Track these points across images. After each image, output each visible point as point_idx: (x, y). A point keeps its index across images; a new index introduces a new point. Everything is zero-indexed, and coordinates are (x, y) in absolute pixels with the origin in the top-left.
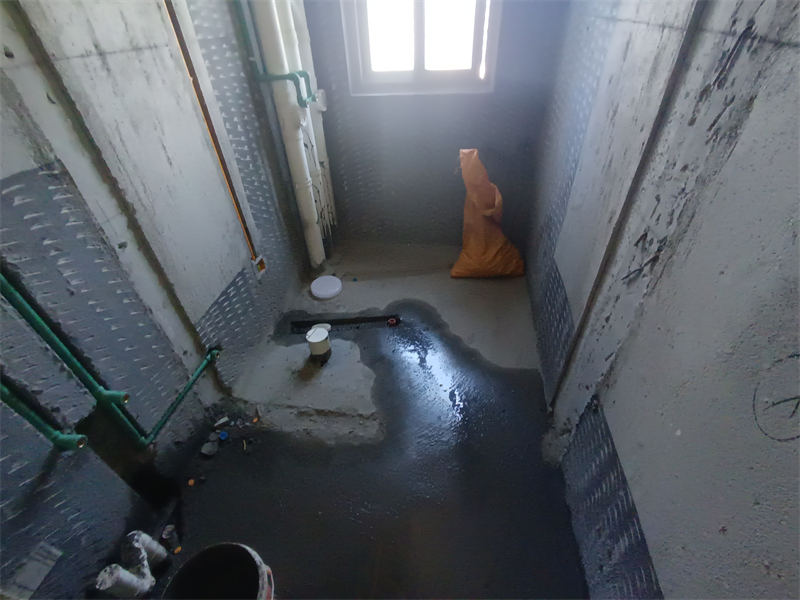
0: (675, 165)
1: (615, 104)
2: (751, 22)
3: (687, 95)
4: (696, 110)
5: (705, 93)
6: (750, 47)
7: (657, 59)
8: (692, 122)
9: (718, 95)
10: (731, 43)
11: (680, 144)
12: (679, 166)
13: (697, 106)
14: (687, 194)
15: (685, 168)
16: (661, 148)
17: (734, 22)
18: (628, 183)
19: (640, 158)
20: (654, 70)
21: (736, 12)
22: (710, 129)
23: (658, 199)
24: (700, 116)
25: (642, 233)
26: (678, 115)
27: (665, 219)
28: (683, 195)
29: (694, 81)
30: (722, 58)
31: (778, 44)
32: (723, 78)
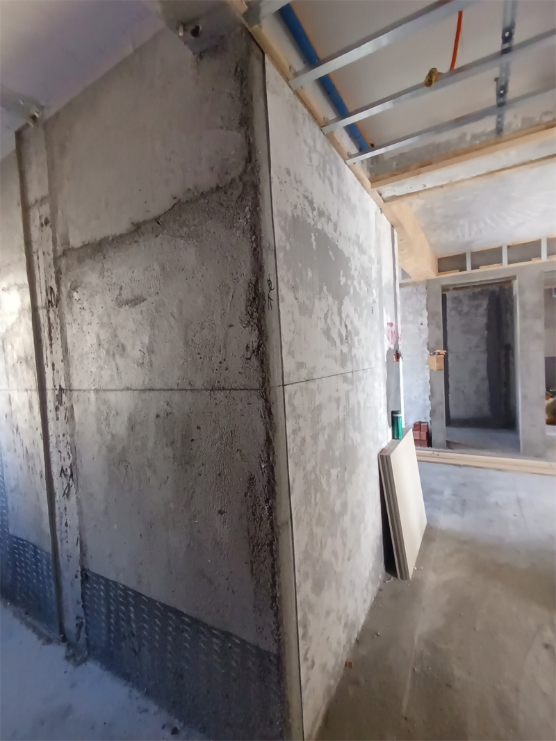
0: (59, 436)
2: (60, 386)
3: (51, 410)
4: (57, 415)
5: (57, 409)
6: (64, 393)
8: (58, 419)
9: (61, 408)
10: (57, 392)
11: (57, 428)
12: (61, 436)
13: (56, 413)
15: (64, 435)
16: (50, 433)
17: (55, 386)
21: (54, 383)
22: (65, 420)
23: (59, 451)
24: (59, 416)
25: (60, 469)
26: (50, 418)
27: (67, 457)
29: (51, 406)
30: (57, 397)
31: (71, 391)
32: (60, 403)
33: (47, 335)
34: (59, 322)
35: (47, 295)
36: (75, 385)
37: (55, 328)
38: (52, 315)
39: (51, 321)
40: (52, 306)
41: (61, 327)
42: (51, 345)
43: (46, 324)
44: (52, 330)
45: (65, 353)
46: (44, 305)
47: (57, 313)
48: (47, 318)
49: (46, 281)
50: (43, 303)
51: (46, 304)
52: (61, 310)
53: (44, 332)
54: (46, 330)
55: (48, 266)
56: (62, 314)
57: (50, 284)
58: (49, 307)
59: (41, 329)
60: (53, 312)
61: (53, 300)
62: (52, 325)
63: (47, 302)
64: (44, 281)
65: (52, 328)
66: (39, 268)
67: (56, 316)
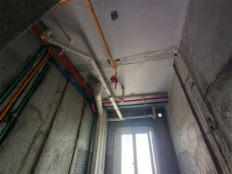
33: (219, 154)
34: (224, 141)
35: (208, 123)
37: (223, 147)
38: (217, 137)
39: (218, 142)
40: (214, 130)
41: (228, 145)
42: (226, 162)
43: (216, 145)
44: (222, 149)
46: (209, 131)
47: (220, 134)
48: (214, 140)
49: (204, 115)
50: (208, 129)
51: (209, 129)
52: (221, 131)
53: (216, 151)
54: (217, 149)
55: (202, 105)
56: (224, 134)
57: (207, 116)
58: (213, 131)
59: (213, 149)
60: (217, 135)
61: (213, 126)
62: (220, 144)
63: (210, 128)
64: (203, 116)
65: (221, 147)
66: (198, 109)
67: (220, 137)
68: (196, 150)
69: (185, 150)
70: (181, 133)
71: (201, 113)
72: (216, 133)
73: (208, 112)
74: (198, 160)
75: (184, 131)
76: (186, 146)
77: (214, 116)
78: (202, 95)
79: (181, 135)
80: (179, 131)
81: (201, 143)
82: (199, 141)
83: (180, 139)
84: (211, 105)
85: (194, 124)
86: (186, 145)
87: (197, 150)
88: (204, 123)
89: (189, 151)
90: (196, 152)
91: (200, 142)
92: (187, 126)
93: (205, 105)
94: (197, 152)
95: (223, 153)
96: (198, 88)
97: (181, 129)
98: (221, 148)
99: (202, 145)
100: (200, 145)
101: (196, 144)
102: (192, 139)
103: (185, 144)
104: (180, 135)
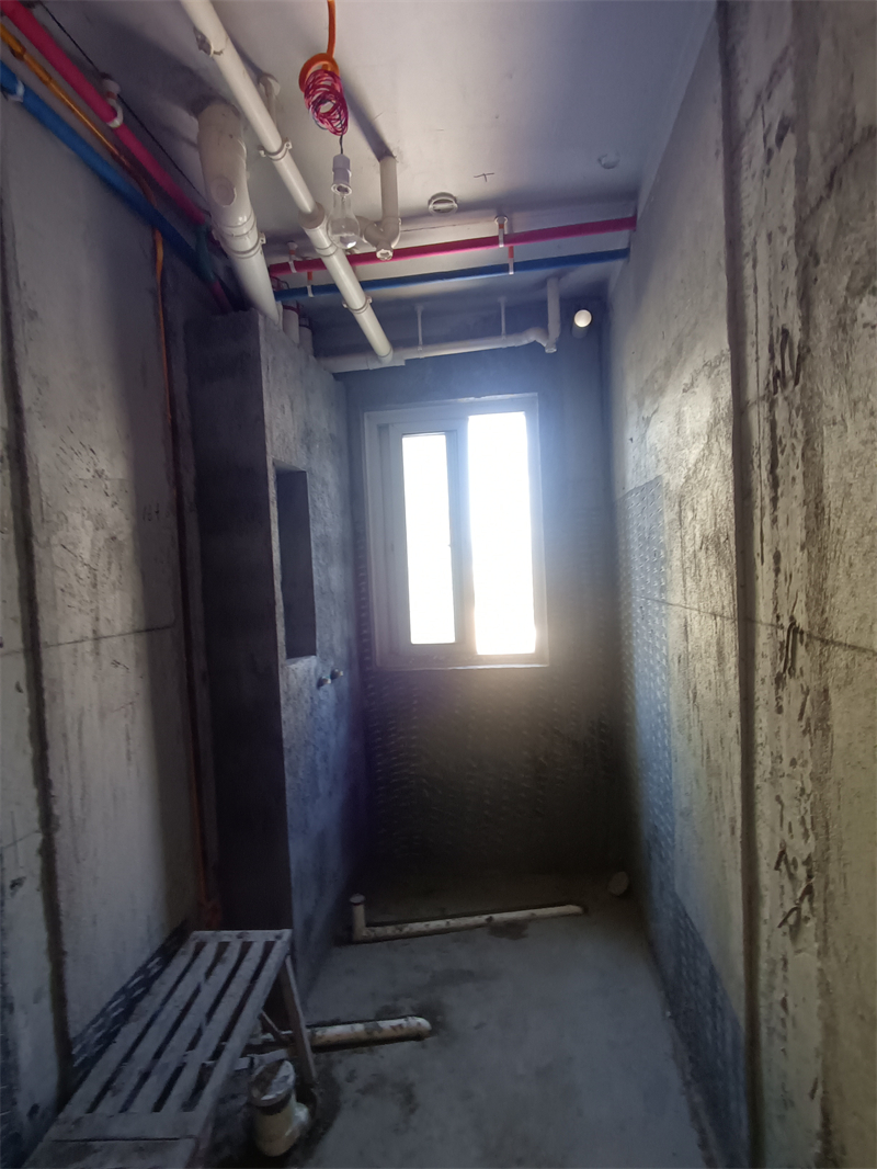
0: (781, 757)
1: (692, 685)
2: (792, 618)
3: (763, 680)
4: (778, 698)
5: (779, 681)
6: (802, 642)
7: (719, 643)
8: (780, 710)
9: (792, 684)
10: (782, 635)
11: (777, 734)
12: (786, 761)
13: (777, 693)
14: (809, 796)
15: (793, 763)
16: (759, 739)
17: (778, 617)
18: (737, 780)
19: (739, 748)
20: (720, 653)
21: (776, 609)
22: (800, 718)
23: (778, 799)
24: (784, 703)
25: (779, 850)
26: (761, 702)
27: (798, 828)
28: (805, 797)
29: (764, 668)
30: (781, 650)
31: (825, 642)
32: (790, 667)
33: (765, 475)
34: (800, 427)
35: (772, 358)
36: (843, 626)
37: (788, 450)
38: (781, 414)
39: (779, 432)
40: (784, 385)
41: (807, 442)
42: (774, 500)
43: (766, 444)
44: (781, 459)
45: (812, 524)
46: (762, 391)
47: (797, 400)
48: (767, 429)
49: (771, 318)
50: (762, 386)
51: (768, 384)
52: (809, 385)
53: (759, 466)
54: (765, 460)
55: (780, 266)
56: (811, 398)
57: (781, 321)
58: (775, 392)
59: (752, 462)
60: (786, 403)
61: (787, 368)
62: (781, 442)
63: (771, 378)
64: (767, 321)
65: (779, 450)
66: (756, 291)
67: (794, 412)
68: (691, 472)
69: (652, 477)
70: (655, 412)
71: (763, 308)
72: (786, 398)
73: (793, 303)
74: (688, 507)
75: (670, 400)
76: (659, 461)
77: (807, 320)
78: (801, 201)
79: (652, 421)
80: (647, 402)
81: (716, 445)
82: (713, 435)
83: (643, 437)
84: (817, 263)
85: (716, 367)
86: (660, 457)
87: (695, 472)
88: (757, 360)
89: (667, 477)
90: (688, 478)
91: (713, 440)
92: (686, 380)
93: (794, 264)
94: (692, 481)
95: (779, 471)
96: (797, 161)
97: (661, 391)
98: (779, 455)
99: (718, 452)
100: (711, 453)
101: (698, 450)
102: (688, 432)
103: (657, 456)
104: (647, 421)
